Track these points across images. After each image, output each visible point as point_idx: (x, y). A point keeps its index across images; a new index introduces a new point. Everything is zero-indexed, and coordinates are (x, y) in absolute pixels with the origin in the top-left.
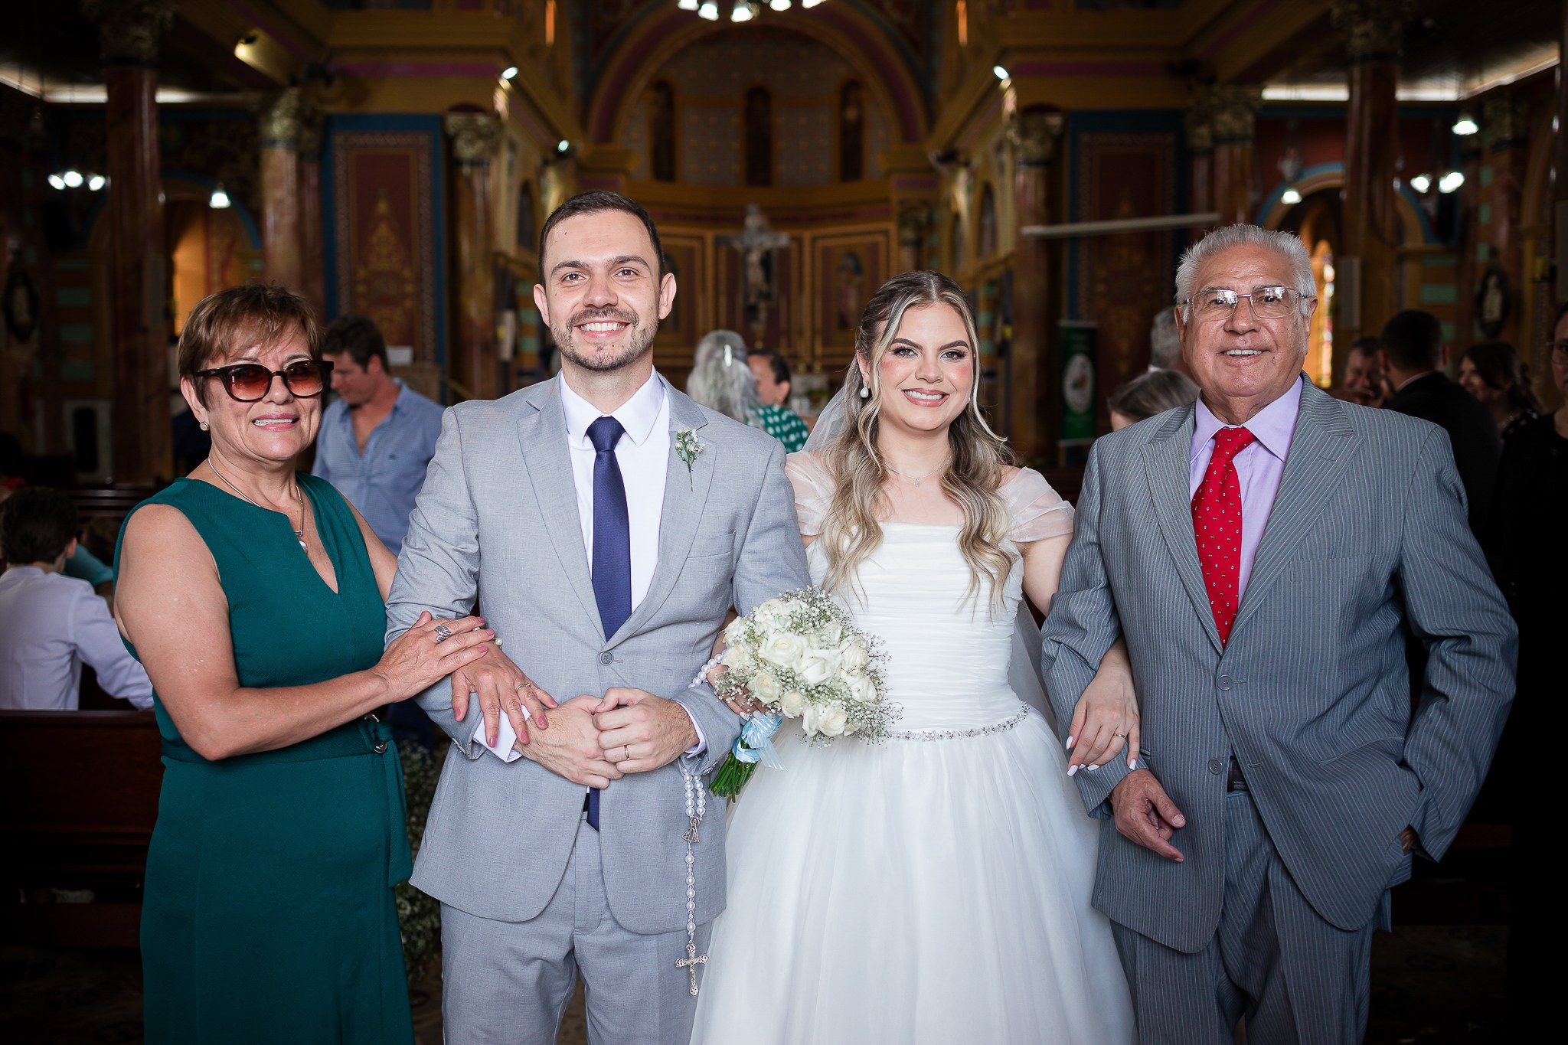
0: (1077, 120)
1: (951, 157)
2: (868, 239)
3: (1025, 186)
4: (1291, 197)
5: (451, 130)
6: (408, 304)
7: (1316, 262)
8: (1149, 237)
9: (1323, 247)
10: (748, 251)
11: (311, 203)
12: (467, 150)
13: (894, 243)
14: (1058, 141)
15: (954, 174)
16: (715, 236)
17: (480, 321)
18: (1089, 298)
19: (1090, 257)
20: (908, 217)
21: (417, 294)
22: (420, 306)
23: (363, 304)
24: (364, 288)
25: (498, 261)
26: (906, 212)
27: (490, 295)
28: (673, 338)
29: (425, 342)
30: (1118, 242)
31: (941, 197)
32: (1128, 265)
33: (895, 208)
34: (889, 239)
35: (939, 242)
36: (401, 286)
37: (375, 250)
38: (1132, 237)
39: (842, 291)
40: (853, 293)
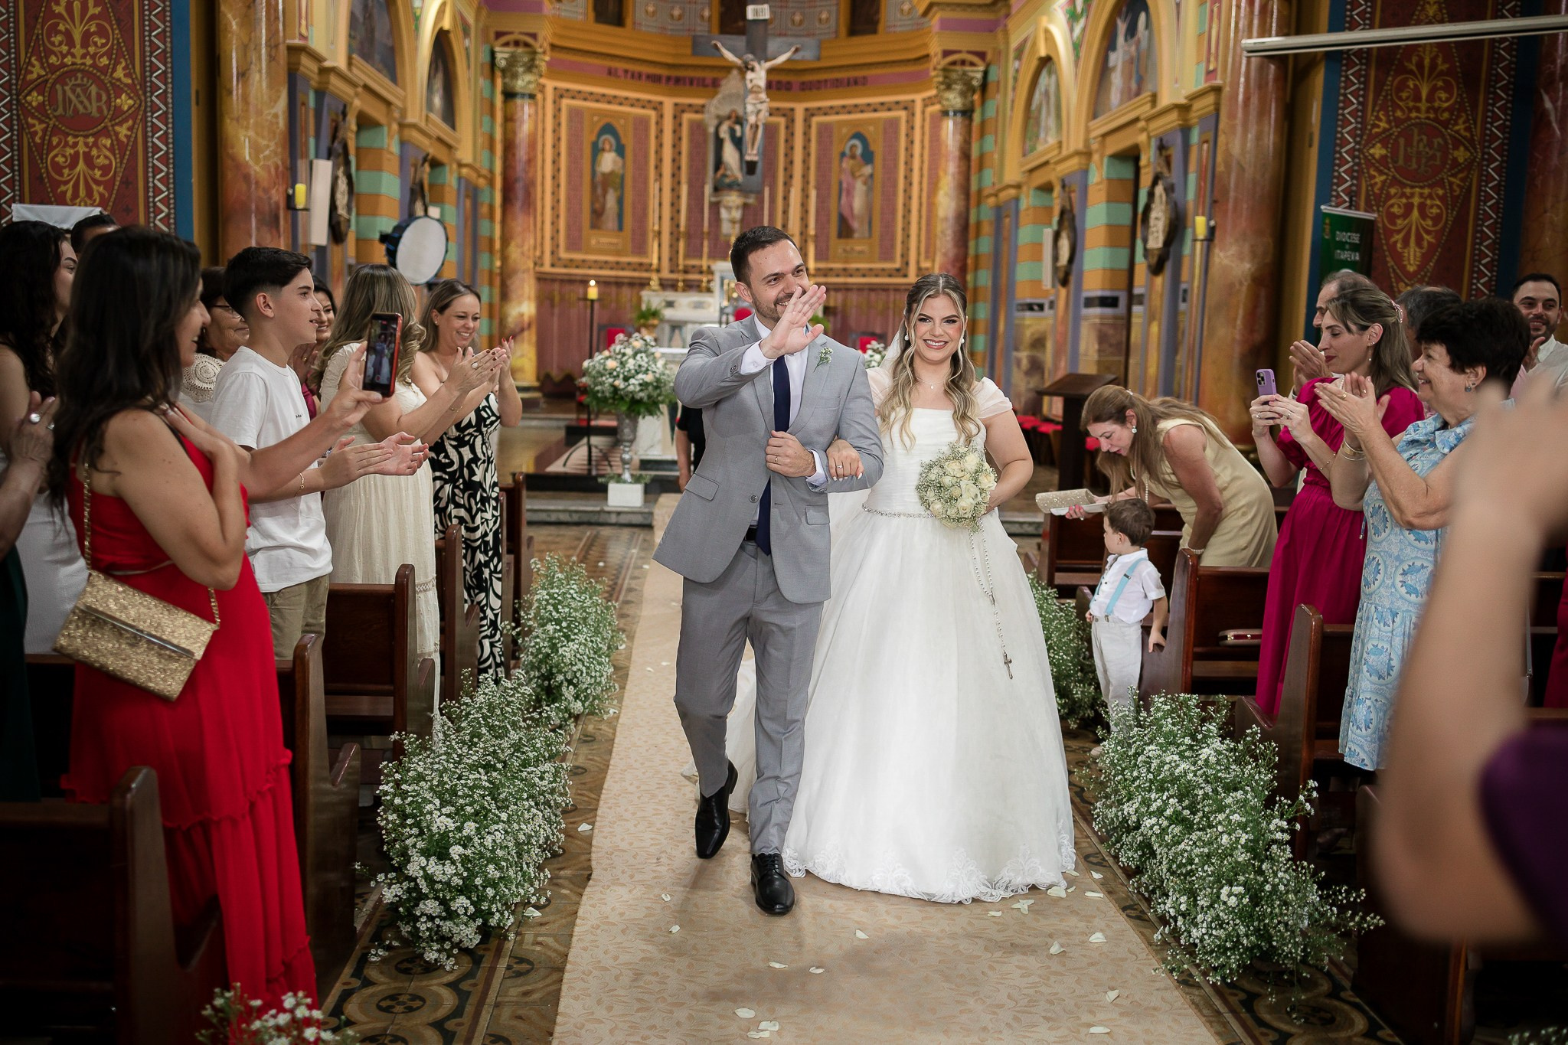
2: (885, 115)
16: (676, 105)
17: (256, 169)
18: (1356, 168)
19: (1363, 96)
20: (954, 76)
21: (140, 115)
22: (145, 137)
23: (39, 128)
24: (41, 98)
25: (299, 64)
26: (953, 67)
27: (282, 123)
28: (615, 241)
29: (155, 203)
30: (1414, 68)
31: (1007, 43)
32: (1428, 111)
33: (937, 61)
34: (913, 115)
35: (997, 112)
36: (109, 98)
37: (61, 27)
38: (1440, 61)
39: (845, 185)
40: (859, 188)
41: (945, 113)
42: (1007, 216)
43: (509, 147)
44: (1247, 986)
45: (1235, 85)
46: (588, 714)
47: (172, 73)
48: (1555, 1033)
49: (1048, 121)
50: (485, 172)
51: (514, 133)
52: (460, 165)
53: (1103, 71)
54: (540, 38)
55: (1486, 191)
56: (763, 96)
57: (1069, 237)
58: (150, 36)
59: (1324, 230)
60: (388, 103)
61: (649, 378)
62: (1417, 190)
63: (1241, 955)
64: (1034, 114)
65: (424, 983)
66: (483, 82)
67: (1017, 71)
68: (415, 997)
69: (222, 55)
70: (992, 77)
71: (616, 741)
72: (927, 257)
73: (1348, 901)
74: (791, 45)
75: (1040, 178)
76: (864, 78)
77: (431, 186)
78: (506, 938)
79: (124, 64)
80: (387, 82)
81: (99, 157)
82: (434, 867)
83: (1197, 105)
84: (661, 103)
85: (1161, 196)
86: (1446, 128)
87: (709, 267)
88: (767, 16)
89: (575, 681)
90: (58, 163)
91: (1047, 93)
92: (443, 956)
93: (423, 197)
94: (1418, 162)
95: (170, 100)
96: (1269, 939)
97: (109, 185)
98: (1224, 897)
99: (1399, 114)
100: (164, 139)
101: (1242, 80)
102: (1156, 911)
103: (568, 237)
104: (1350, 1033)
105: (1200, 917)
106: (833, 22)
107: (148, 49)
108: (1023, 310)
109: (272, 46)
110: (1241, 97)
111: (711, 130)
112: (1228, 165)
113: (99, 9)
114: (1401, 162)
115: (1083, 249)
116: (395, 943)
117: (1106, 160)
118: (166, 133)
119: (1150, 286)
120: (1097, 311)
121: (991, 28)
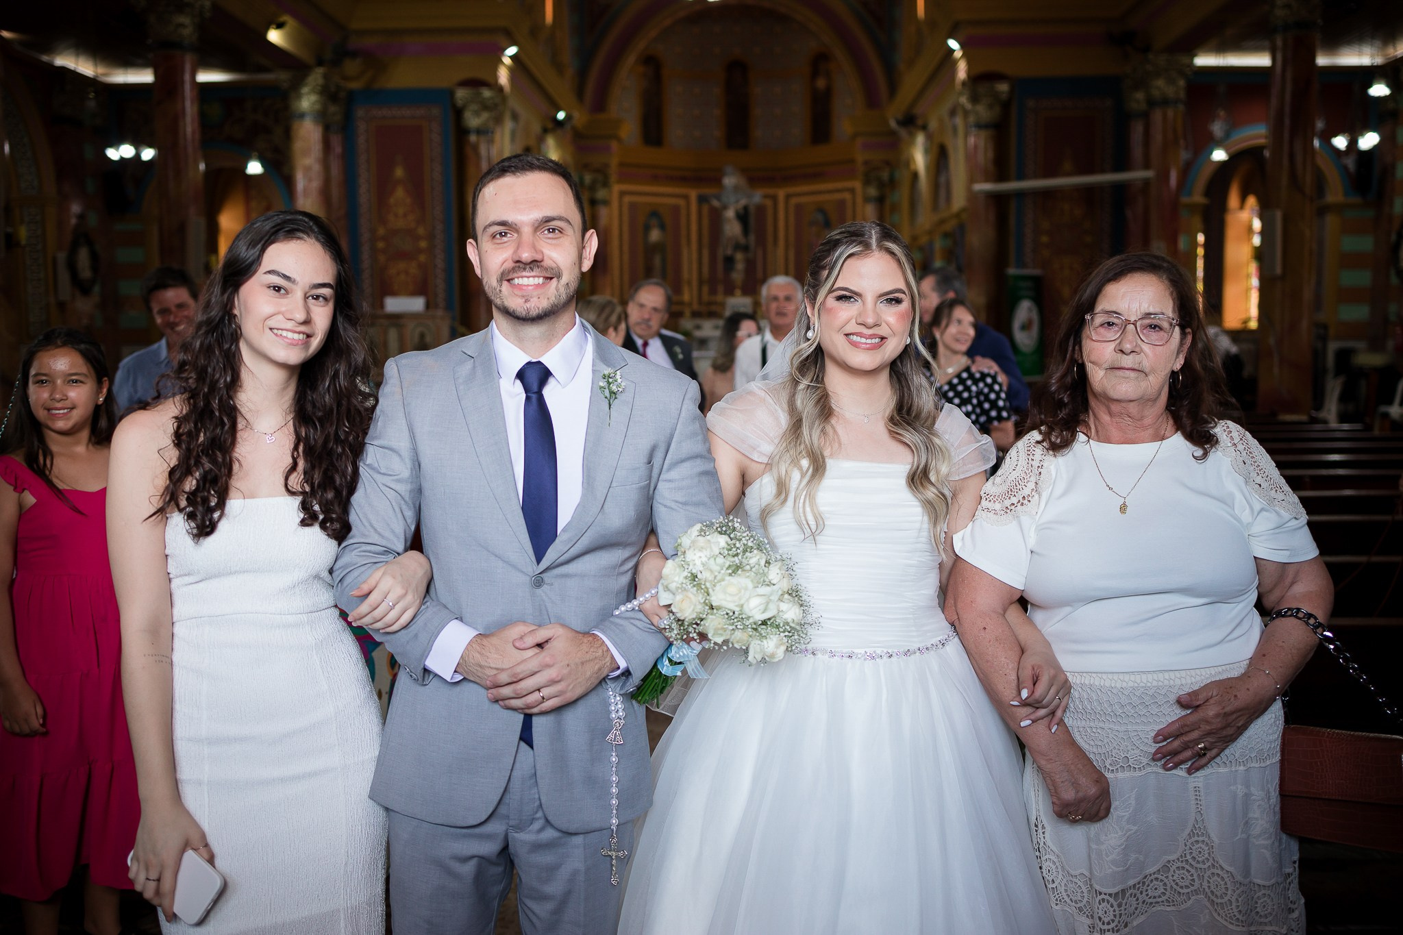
0: (1023, 86)
1: (910, 122)
2: (837, 196)
3: (976, 147)
4: (1219, 155)
5: (460, 103)
6: (422, 258)
7: (1244, 215)
8: (1088, 193)
9: (1252, 201)
10: (725, 207)
11: (336, 171)
12: (473, 121)
13: (859, 200)
14: (1006, 106)
15: (912, 136)
19: (1036, 211)
20: (872, 177)
21: (431, 249)
22: (433, 260)
23: (383, 257)
24: (384, 244)
26: (871, 171)
29: (438, 291)
30: (1061, 197)
31: (899, 159)
32: (1069, 218)
33: (860, 166)
34: (855, 196)
35: (900, 198)
36: (415, 243)
37: (393, 210)
41: (867, 200)
53: (937, 186)
54: (611, 166)
67: (904, 177)
70: (896, 176)
76: (823, 172)
79: (423, 226)
81: (411, 271)
84: (688, 194)
86: (1080, 225)
90: (391, 274)
94: (1067, 244)
97: (416, 284)
99: (1055, 220)
106: (801, 135)
113: (410, 201)
114: (1057, 244)
117: (940, 237)
121: (891, 148)
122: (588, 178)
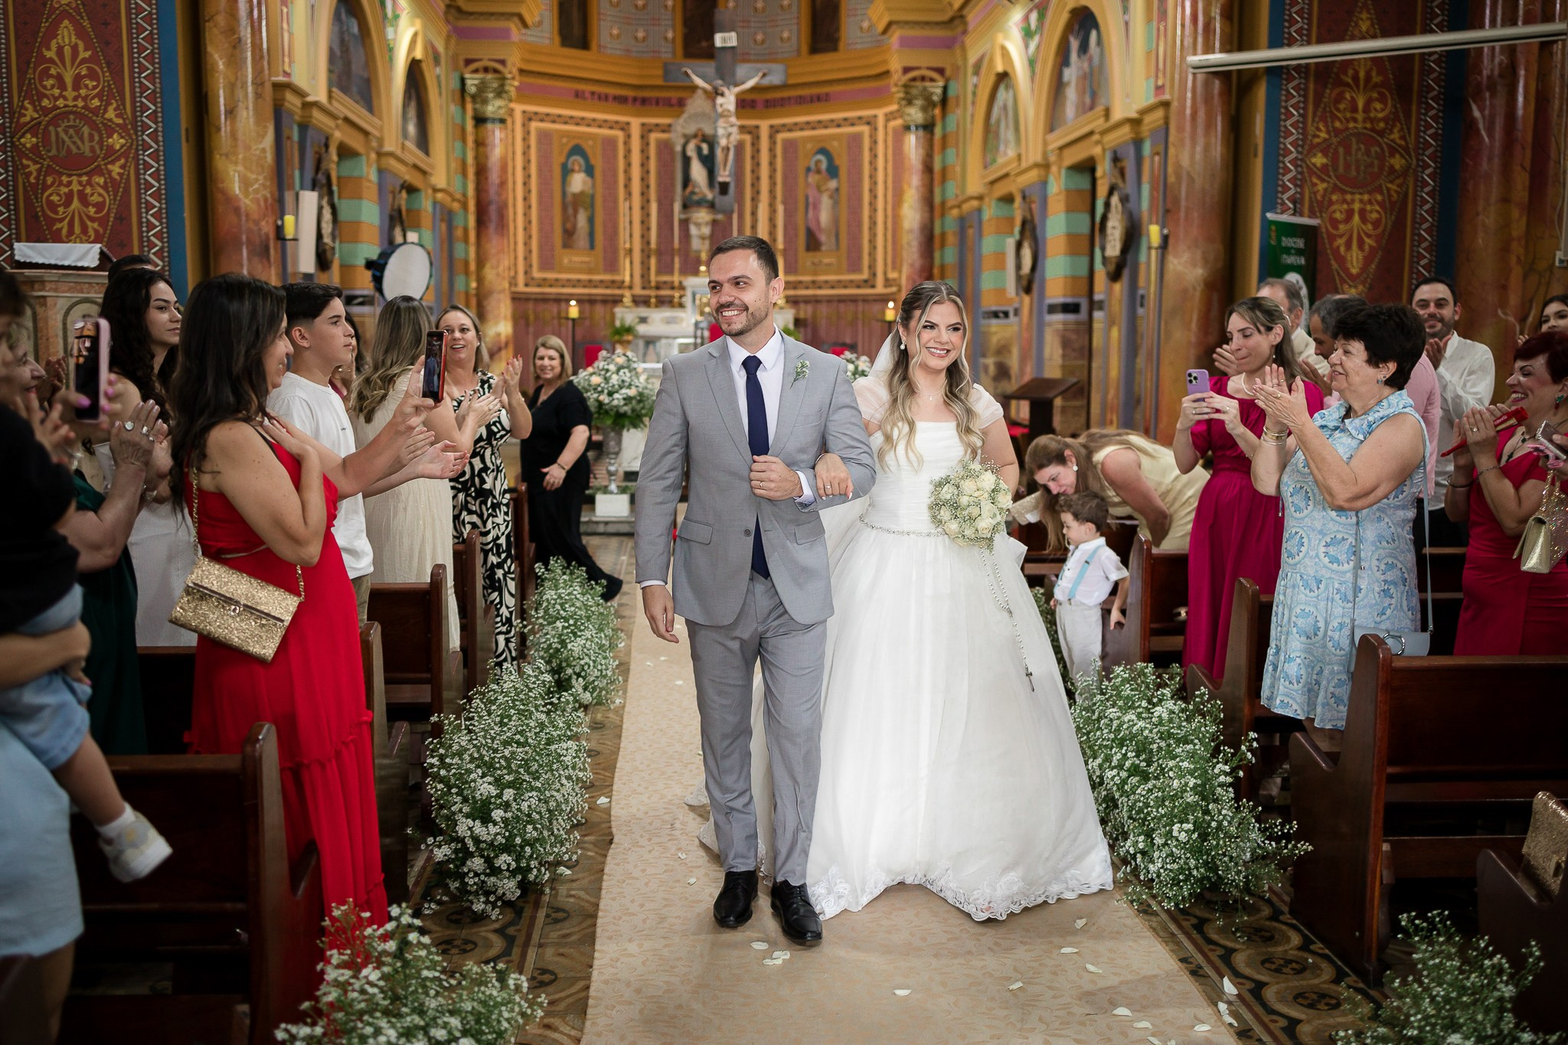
2: (847, 130)
16: (643, 125)
17: (246, 203)
18: (1299, 176)
19: (1303, 109)
20: (914, 92)
21: (131, 153)
22: (137, 174)
23: (33, 168)
24: (34, 140)
25: (284, 100)
26: (913, 83)
27: (270, 157)
28: (587, 259)
29: (148, 237)
30: (1350, 81)
31: (965, 59)
32: (1364, 121)
33: (898, 78)
34: (876, 129)
35: (958, 125)
36: (101, 138)
37: (53, 71)
38: (1374, 74)
39: (811, 200)
40: (826, 202)
41: (907, 128)
42: (971, 227)
43: (481, 171)
44: (1198, 913)
45: (1183, 99)
46: (597, 704)
47: (162, 112)
48: (1439, 915)
49: (1007, 134)
50: (458, 196)
51: (486, 157)
52: (435, 190)
53: (1058, 87)
54: (509, 64)
55: (1422, 197)
56: (733, 120)
57: (1031, 247)
58: (139, 77)
59: (1270, 236)
60: (366, 133)
61: (632, 392)
62: (1358, 197)
63: (1192, 885)
64: (993, 128)
65: (474, 930)
66: (454, 109)
67: (976, 86)
68: (466, 942)
69: (210, 94)
70: (951, 93)
71: (624, 726)
72: (894, 268)
73: (1283, 833)
74: (758, 70)
75: (1001, 190)
76: (827, 95)
77: (408, 211)
78: (542, 892)
79: (115, 105)
80: (364, 112)
81: (92, 195)
82: (479, 829)
83: (1148, 119)
84: (628, 124)
85: (1116, 207)
86: (1382, 137)
87: (680, 283)
88: (734, 43)
89: (583, 674)
90: (52, 202)
91: (1005, 108)
92: (489, 908)
93: (402, 223)
94: (1358, 170)
95: (160, 139)
96: (1215, 869)
97: (103, 221)
98: (1175, 834)
99: (1337, 124)
100: (156, 176)
101: (1189, 95)
102: (1119, 854)
103: (541, 256)
104: (1286, 947)
105: (1156, 854)
106: (794, 39)
107: (138, 90)
108: (989, 318)
109: (258, 83)
110: (1188, 111)
111: (678, 148)
112: (1179, 177)
113: (90, 53)
114: (1341, 170)
115: (1045, 257)
116: (445, 898)
117: (1063, 172)
118: (158, 170)
119: (1109, 292)
120: (1059, 317)
121: (949, 44)
122: (472, 82)
